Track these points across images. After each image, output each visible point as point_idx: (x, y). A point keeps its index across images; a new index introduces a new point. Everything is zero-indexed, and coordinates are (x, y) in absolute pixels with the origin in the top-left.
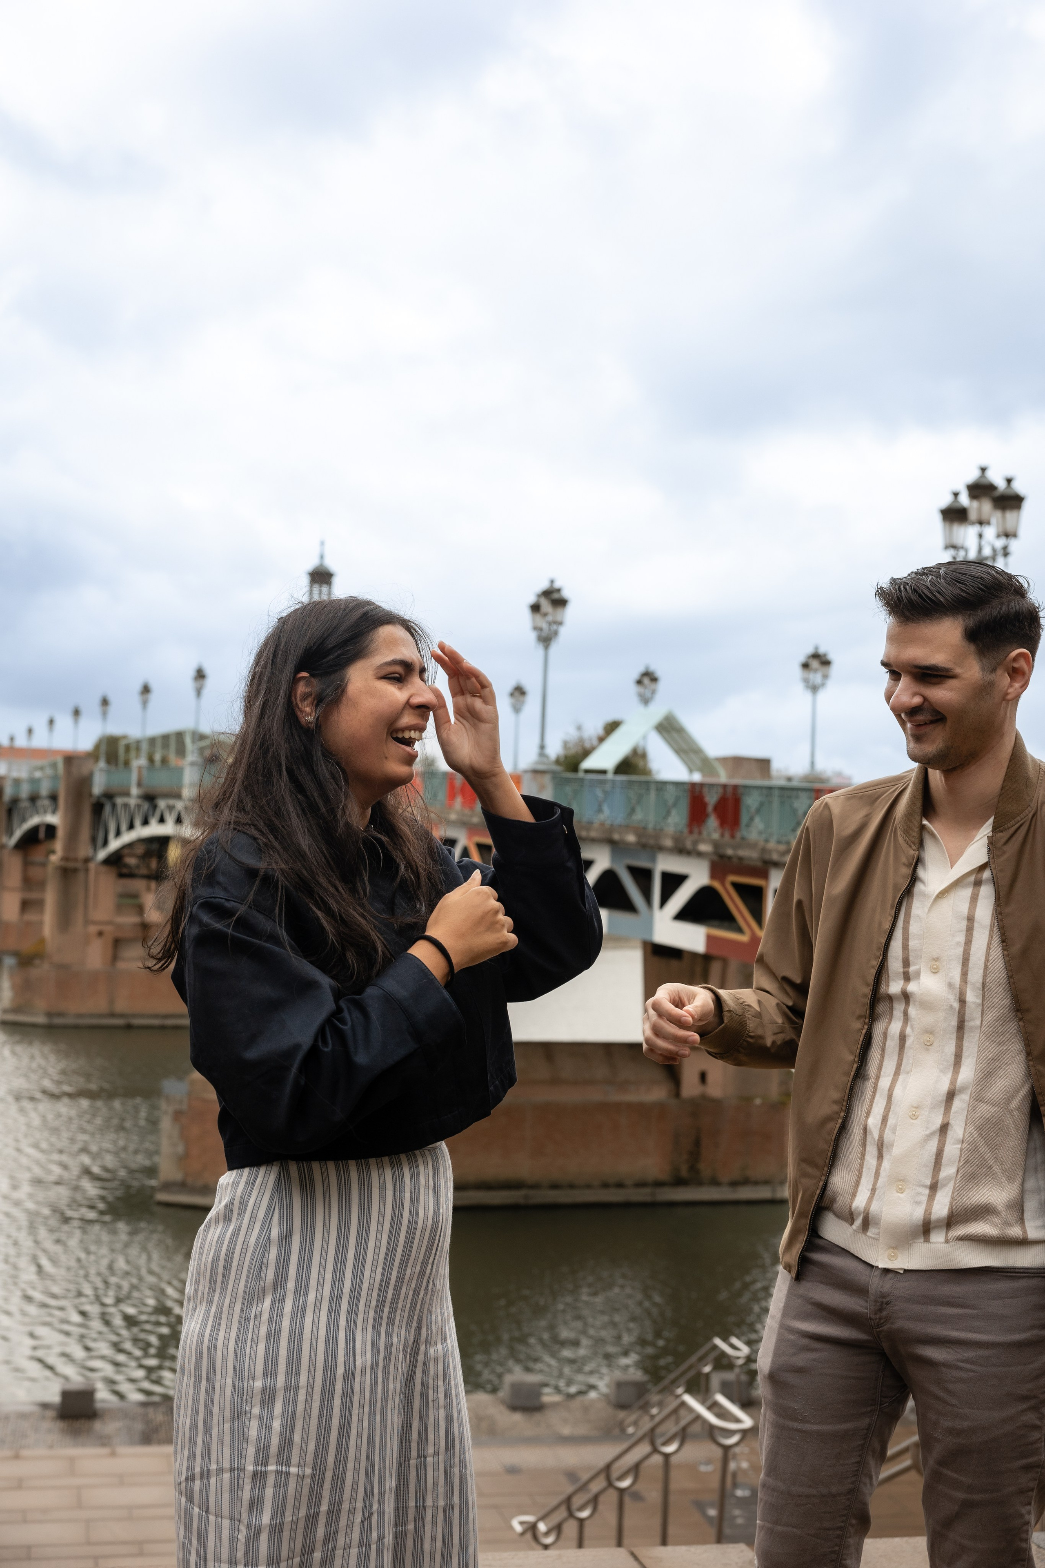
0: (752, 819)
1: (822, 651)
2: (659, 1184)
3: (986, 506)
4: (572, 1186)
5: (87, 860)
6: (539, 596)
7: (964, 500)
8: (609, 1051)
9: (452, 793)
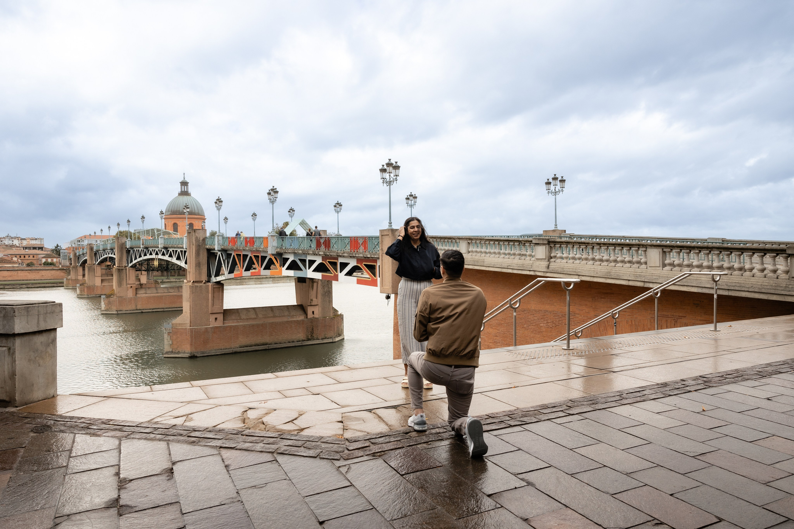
0: (333, 245)
1: (339, 202)
2: (303, 341)
3: (391, 168)
5: (125, 267)
6: (271, 191)
7: (385, 167)
8: (288, 307)
9: (246, 243)
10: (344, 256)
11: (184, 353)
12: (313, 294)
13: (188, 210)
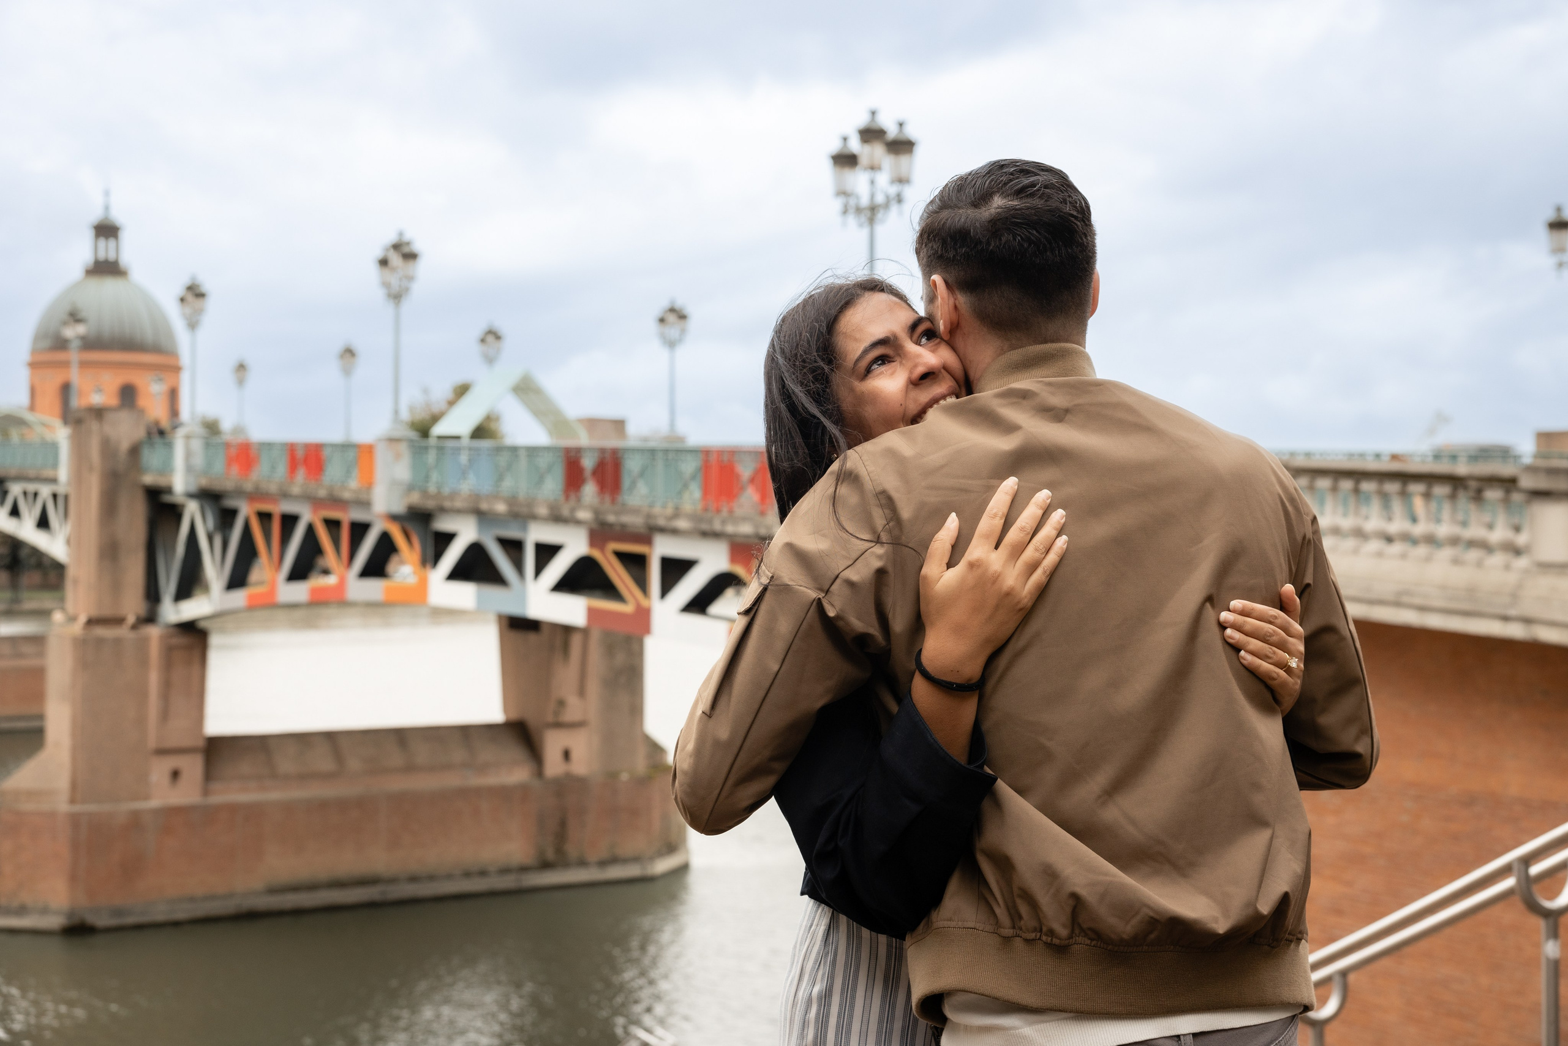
0: (634, 484)
1: (677, 305)
2: (524, 869)
3: (877, 151)
4: (431, 878)
6: (387, 250)
7: (855, 145)
8: (466, 733)
9: (293, 465)
10: (675, 532)
11: (45, 911)
12: (566, 677)
13: (81, 329)
